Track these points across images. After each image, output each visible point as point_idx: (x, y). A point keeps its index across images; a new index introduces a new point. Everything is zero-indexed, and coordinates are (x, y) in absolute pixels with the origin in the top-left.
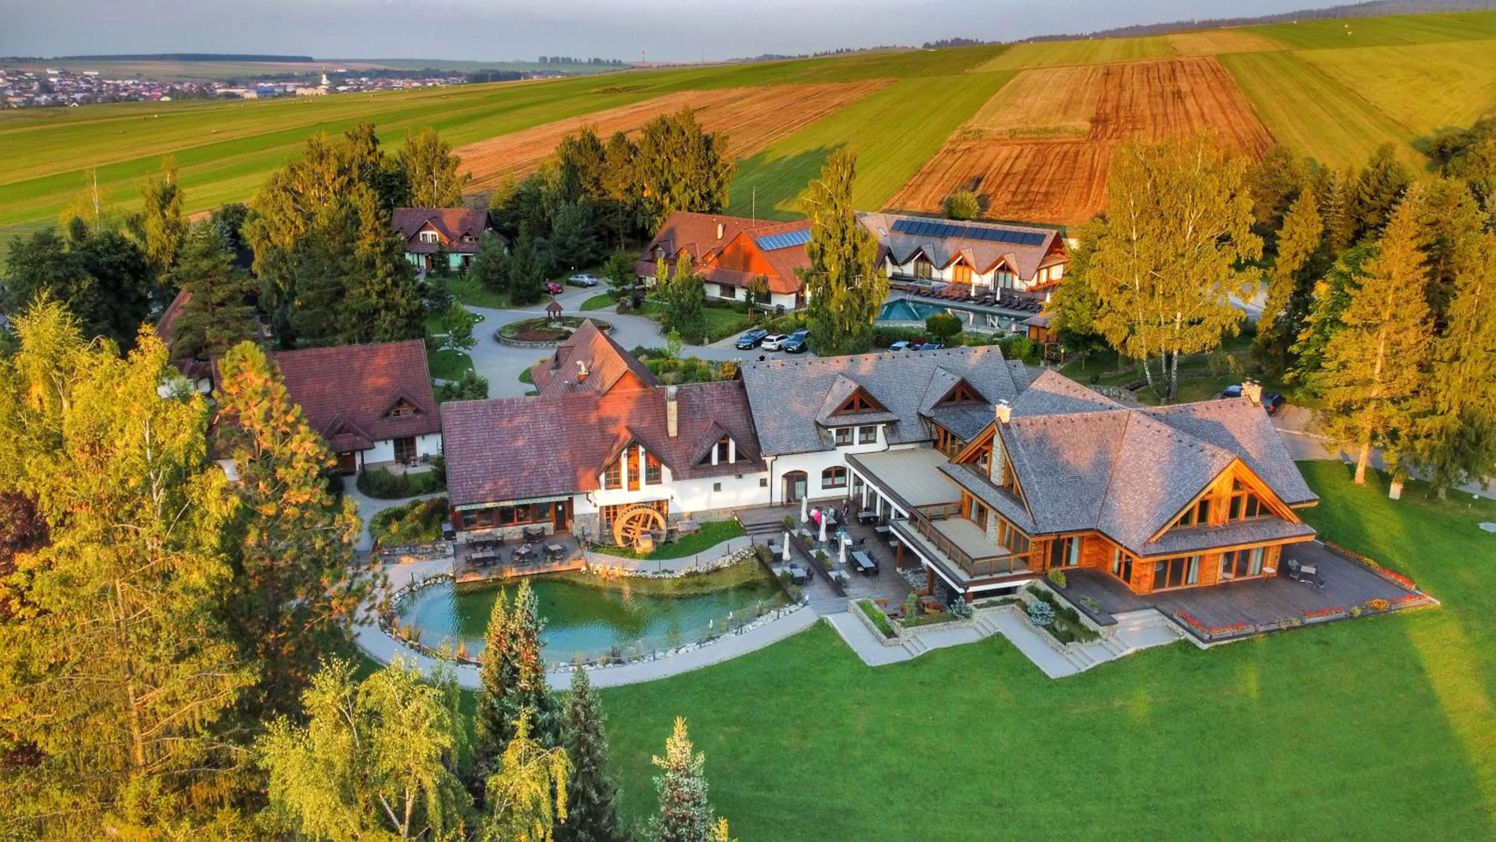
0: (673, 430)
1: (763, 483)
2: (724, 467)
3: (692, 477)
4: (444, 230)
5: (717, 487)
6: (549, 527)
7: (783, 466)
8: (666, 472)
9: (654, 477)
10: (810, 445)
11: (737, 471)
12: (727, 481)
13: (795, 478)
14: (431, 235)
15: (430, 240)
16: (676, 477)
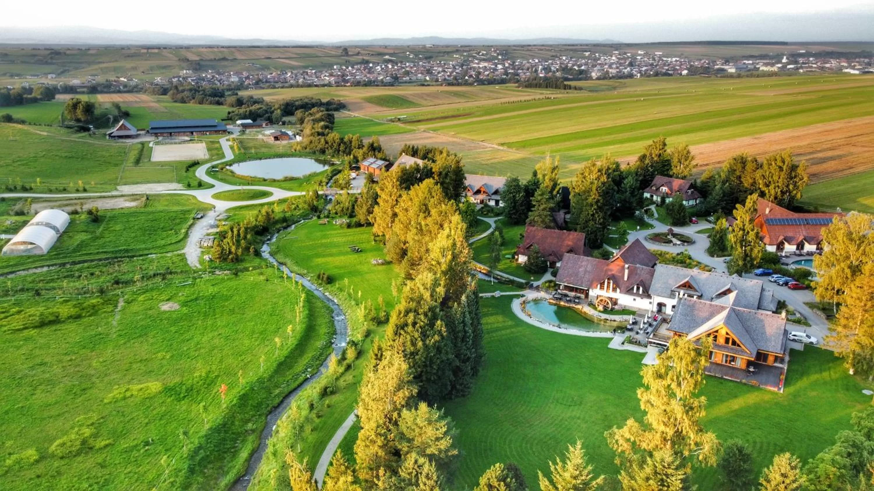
0: (626, 278)
1: (650, 303)
2: (637, 294)
3: (625, 294)
4: (671, 189)
5: (634, 299)
6: (583, 296)
7: (657, 299)
8: (618, 290)
9: (614, 290)
10: (666, 295)
11: (642, 296)
12: (638, 299)
13: (661, 305)
14: (664, 189)
15: (664, 191)
16: (620, 292)
